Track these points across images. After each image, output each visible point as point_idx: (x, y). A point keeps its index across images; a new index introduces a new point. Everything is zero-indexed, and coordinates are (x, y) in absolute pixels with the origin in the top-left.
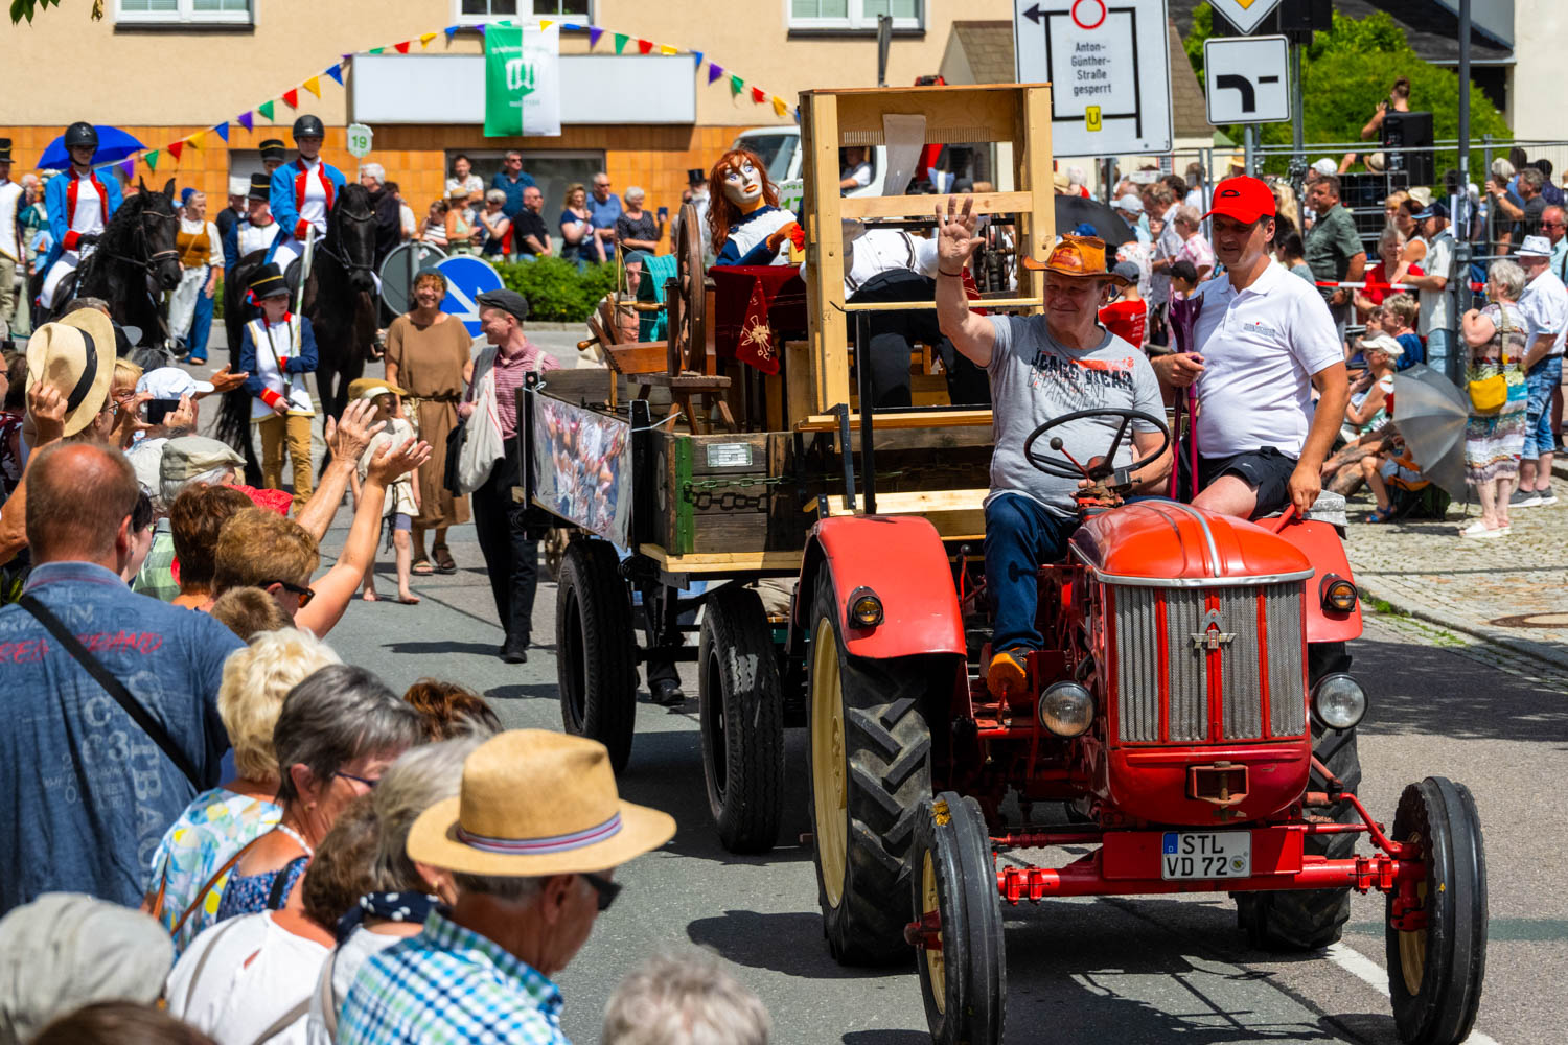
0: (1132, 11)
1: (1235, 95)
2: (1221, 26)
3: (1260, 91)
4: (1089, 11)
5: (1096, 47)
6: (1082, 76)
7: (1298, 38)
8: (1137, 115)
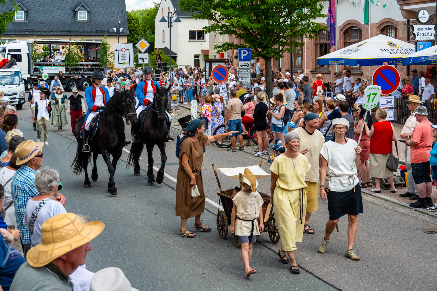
0: (129, 50)
1: (142, 60)
2: (140, 52)
3: (145, 59)
4: (123, 50)
5: (124, 54)
6: (122, 58)
7: (150, 53)
8: (130, 63)
